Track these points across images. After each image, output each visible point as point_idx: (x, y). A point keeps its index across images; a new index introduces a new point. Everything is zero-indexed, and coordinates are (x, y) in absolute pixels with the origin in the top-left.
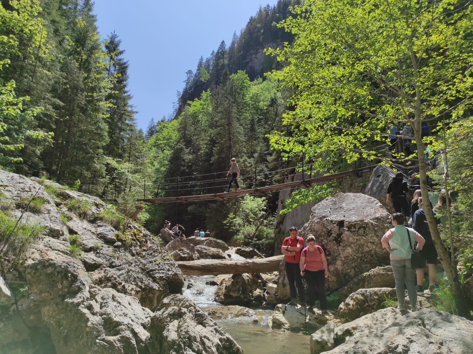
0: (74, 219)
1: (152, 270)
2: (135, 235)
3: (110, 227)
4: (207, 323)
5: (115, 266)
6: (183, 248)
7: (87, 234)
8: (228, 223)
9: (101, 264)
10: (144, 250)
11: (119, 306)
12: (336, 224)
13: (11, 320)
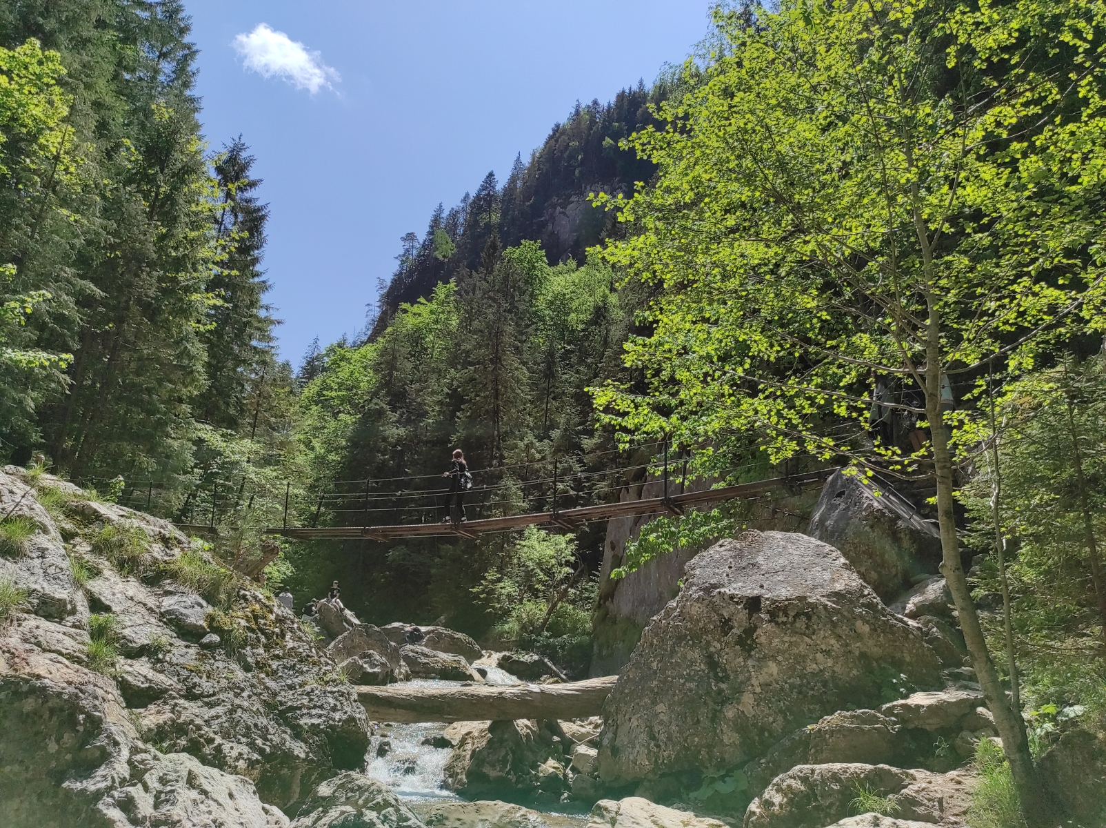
0: (107, 573)
1: (292, 709)
2: (256, 618)
3: (195, 597)
5: (201, 696)
6: (372, 651)
7: (135, 613)
8: (483, 592)
9: (166, 691)
10: (277, 657)
11: (202, 802)
12: (742, 606)
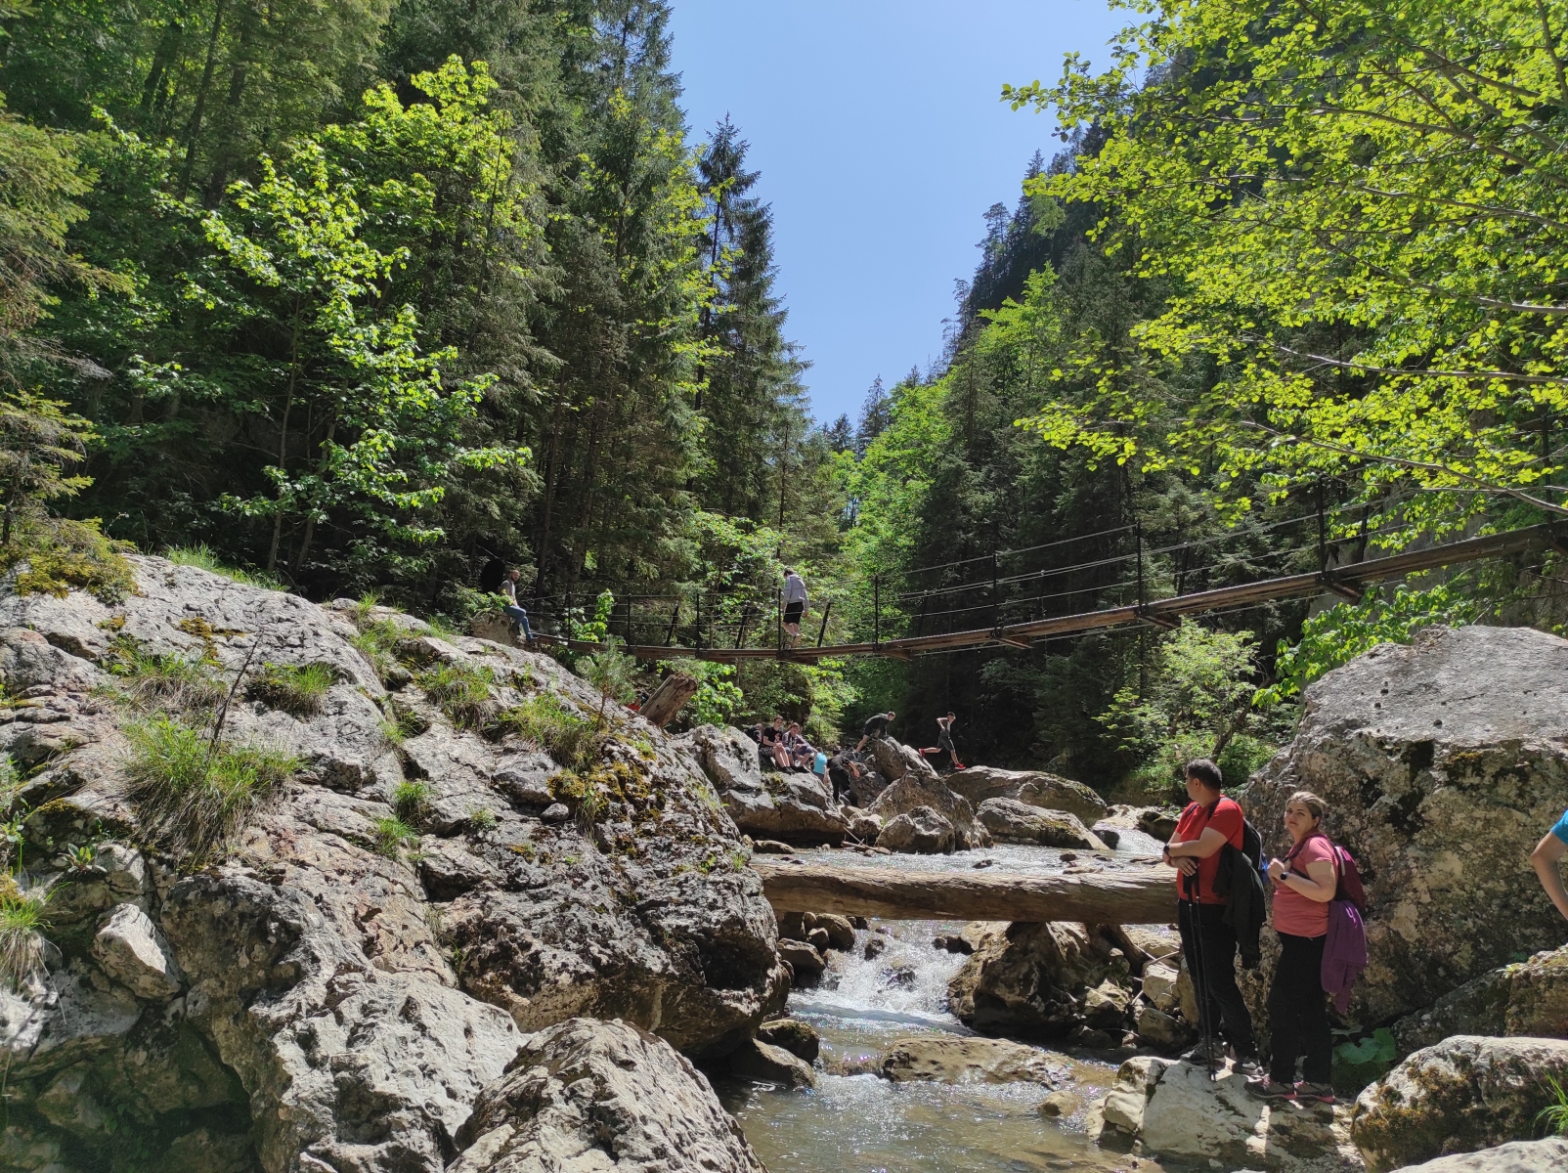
0: (434, 728)
1: (655, 904)
2: (622, 781)
3: (538, 756)
4: (625, 1146)
5: (527, 886)
6: (926, 807)
7: (459, 779)
8: (1112, 721)
9: (479, 879)
10: (648, 833)
11: (415, 1041)
12: (1398, 757)
13: (166, 1044)
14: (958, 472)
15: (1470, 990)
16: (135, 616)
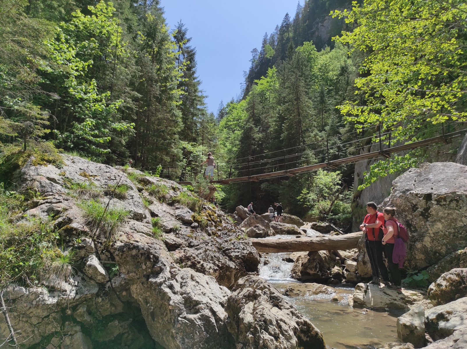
0: (155, 202)
1: (228, 249)
2: (210, 216)
3: (187, 209)
4: (282, 306)
5: (194, 246)
6: (258, 225)
7: (166, 216)
8: (302, 198)
9: (181, 245)
10: (220, 230)
11: (197, 286)
12: (422, 198)
13: (107, 296)
14: (251, 128)
15: (449, 259)
16: (68, 172)
